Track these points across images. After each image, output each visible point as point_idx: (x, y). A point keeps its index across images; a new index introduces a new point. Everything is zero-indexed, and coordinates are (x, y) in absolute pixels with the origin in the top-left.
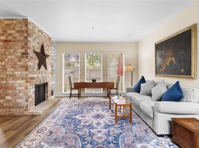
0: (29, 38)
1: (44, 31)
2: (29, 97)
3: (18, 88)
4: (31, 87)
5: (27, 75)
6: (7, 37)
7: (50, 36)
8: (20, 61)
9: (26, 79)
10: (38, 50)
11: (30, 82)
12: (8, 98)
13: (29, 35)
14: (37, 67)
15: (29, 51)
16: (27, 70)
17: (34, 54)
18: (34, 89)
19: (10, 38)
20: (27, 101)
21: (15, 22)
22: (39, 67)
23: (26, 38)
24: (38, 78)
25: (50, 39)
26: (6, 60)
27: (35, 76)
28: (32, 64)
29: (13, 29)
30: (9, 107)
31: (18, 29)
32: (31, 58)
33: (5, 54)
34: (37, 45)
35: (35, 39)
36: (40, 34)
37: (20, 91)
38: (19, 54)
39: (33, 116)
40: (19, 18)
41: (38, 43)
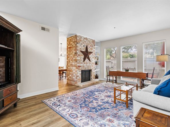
0: (77, 45)
1: (88, 38)
2: (77, 76)
3: (73, 71)
4: (78, 71)
5: (76, 64)
6: (70, 46)
7: (93, 39)
8: (74, 57)
9: (76, 66)
10: (84, 50)
11: (78, 68)
12: (70, 75)
13: (77, 43)
14: (83, 60)
15: (77, 51)
16: (76, 62)
17: (81, 53)
18: (81, 73)
19: (71, 46)
20: (76, 78)
21: (72, 38)
22: (84, 59)
23: (76, 45)
24: (84, 66)
25: (94, 41)
26: (70, 57)
27: (81, 65)
28: (79, 58)
29: (72, 41)
30: (71, 80)
31: (73, 41)
32: (79, 55)
33: (70, 54)
34: (83, 47)
35: (82, 44)
36: (85, 40)
37: (74, 72)
38: (74, 54)
39: (78, 87)
40: (74, 35)
41: (84, 46)
